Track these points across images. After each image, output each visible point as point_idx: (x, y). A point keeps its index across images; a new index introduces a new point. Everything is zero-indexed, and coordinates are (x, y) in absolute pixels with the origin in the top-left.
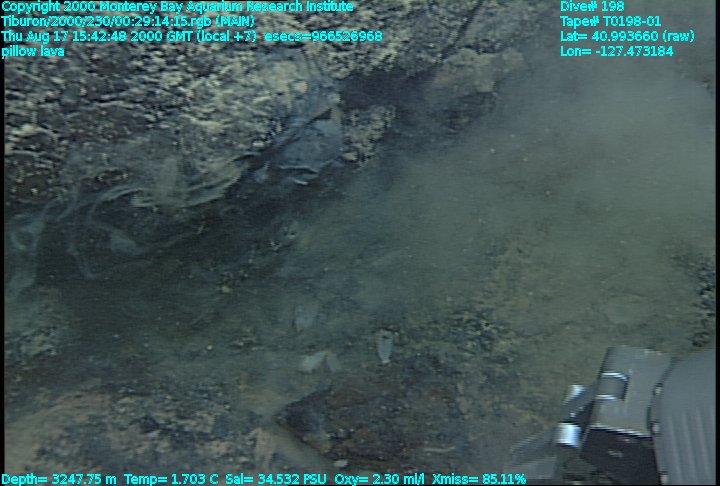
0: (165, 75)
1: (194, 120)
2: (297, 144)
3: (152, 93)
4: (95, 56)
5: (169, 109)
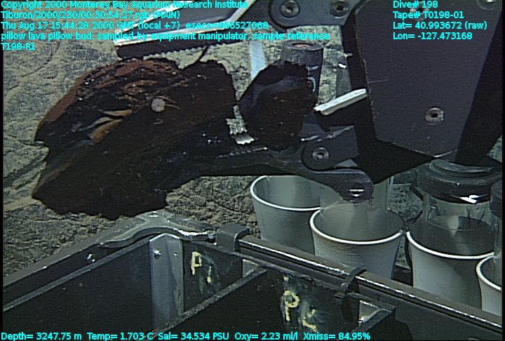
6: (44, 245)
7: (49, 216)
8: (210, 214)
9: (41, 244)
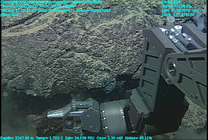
0: (85, 74)
1: (89, 82)
2: (107, 86)
3: (83, 77)
4: (74, 70)
5: (86, 80)
6: (35, 51)
7: (39, 39)
8: (110, 45)
9: (34, 51)
